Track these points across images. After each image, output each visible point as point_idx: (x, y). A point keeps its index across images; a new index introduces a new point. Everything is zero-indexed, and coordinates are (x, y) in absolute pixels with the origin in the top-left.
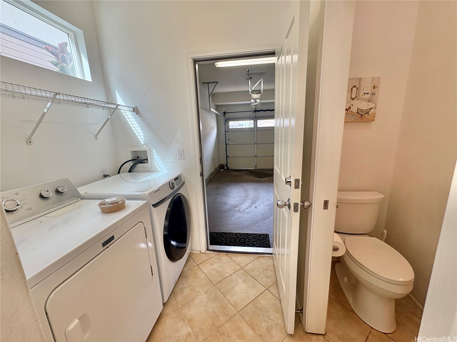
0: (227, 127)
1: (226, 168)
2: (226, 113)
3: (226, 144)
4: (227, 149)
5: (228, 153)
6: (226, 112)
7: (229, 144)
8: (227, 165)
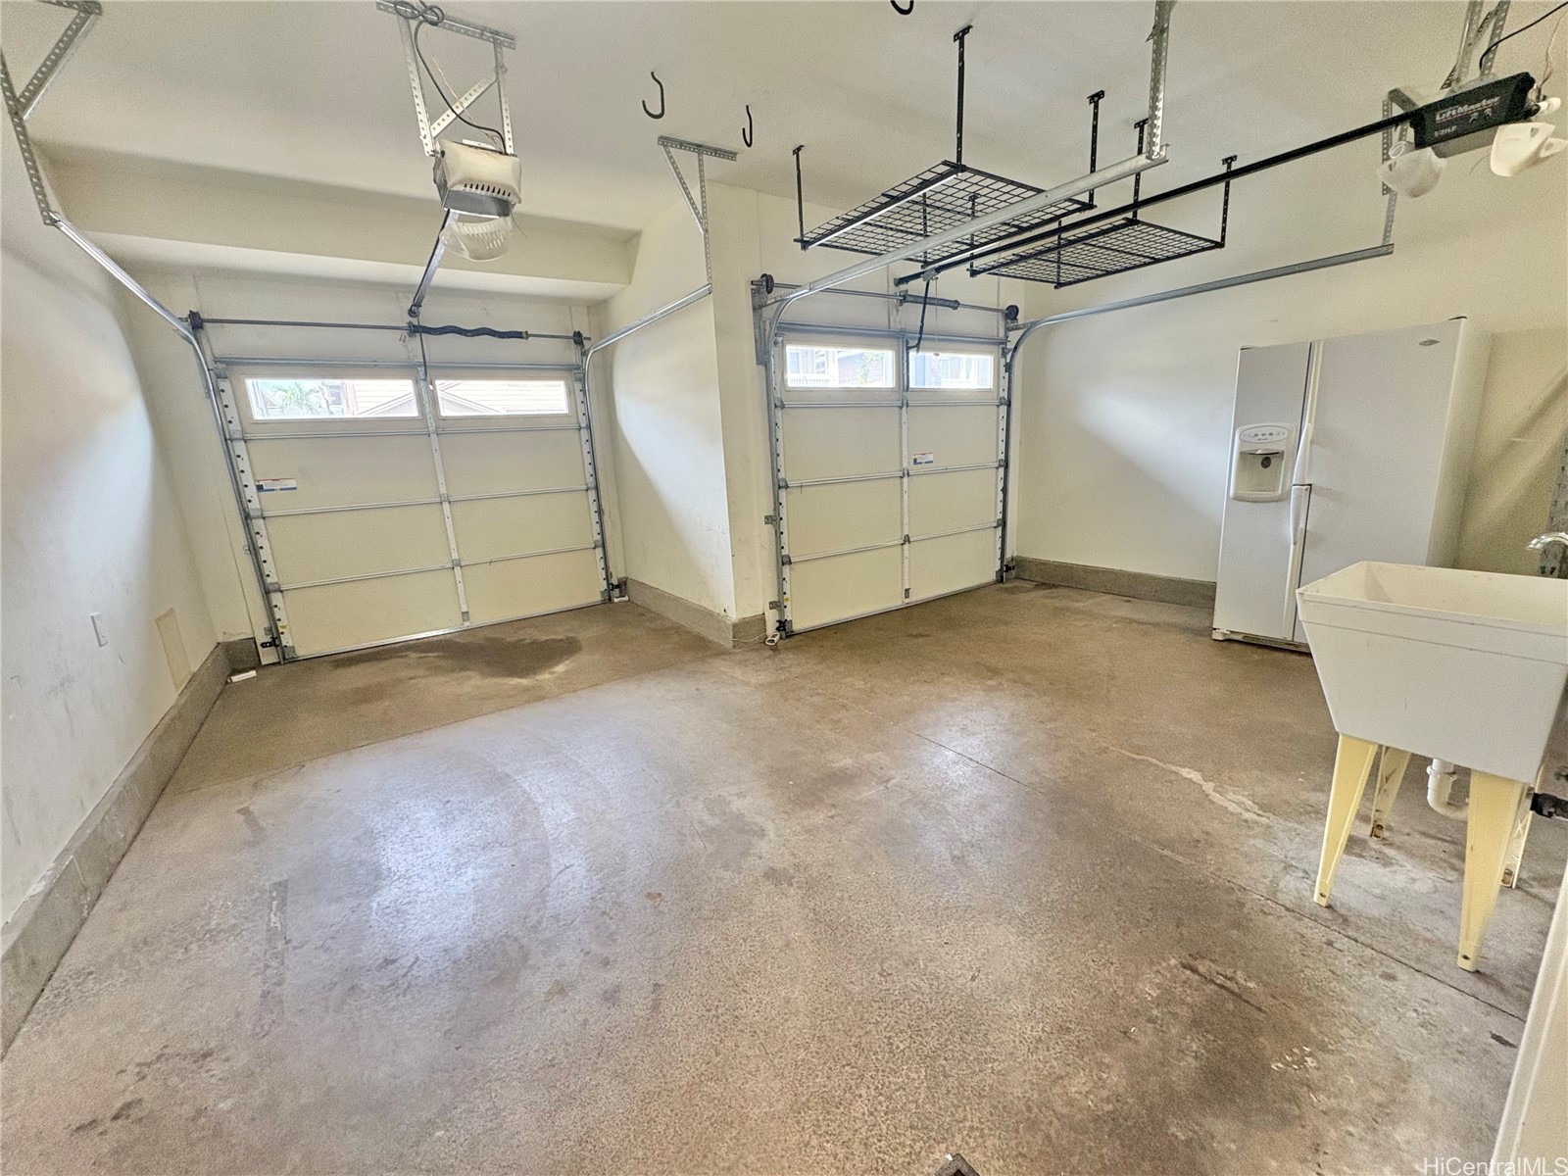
0: (232, 413)
1: (268, 656)
2: (209, 321)
3: (247, 517)
4: (261, 541)
5: (267, 568)
6: (204, 316)
7: (266, 514)
8: (274, 642)
